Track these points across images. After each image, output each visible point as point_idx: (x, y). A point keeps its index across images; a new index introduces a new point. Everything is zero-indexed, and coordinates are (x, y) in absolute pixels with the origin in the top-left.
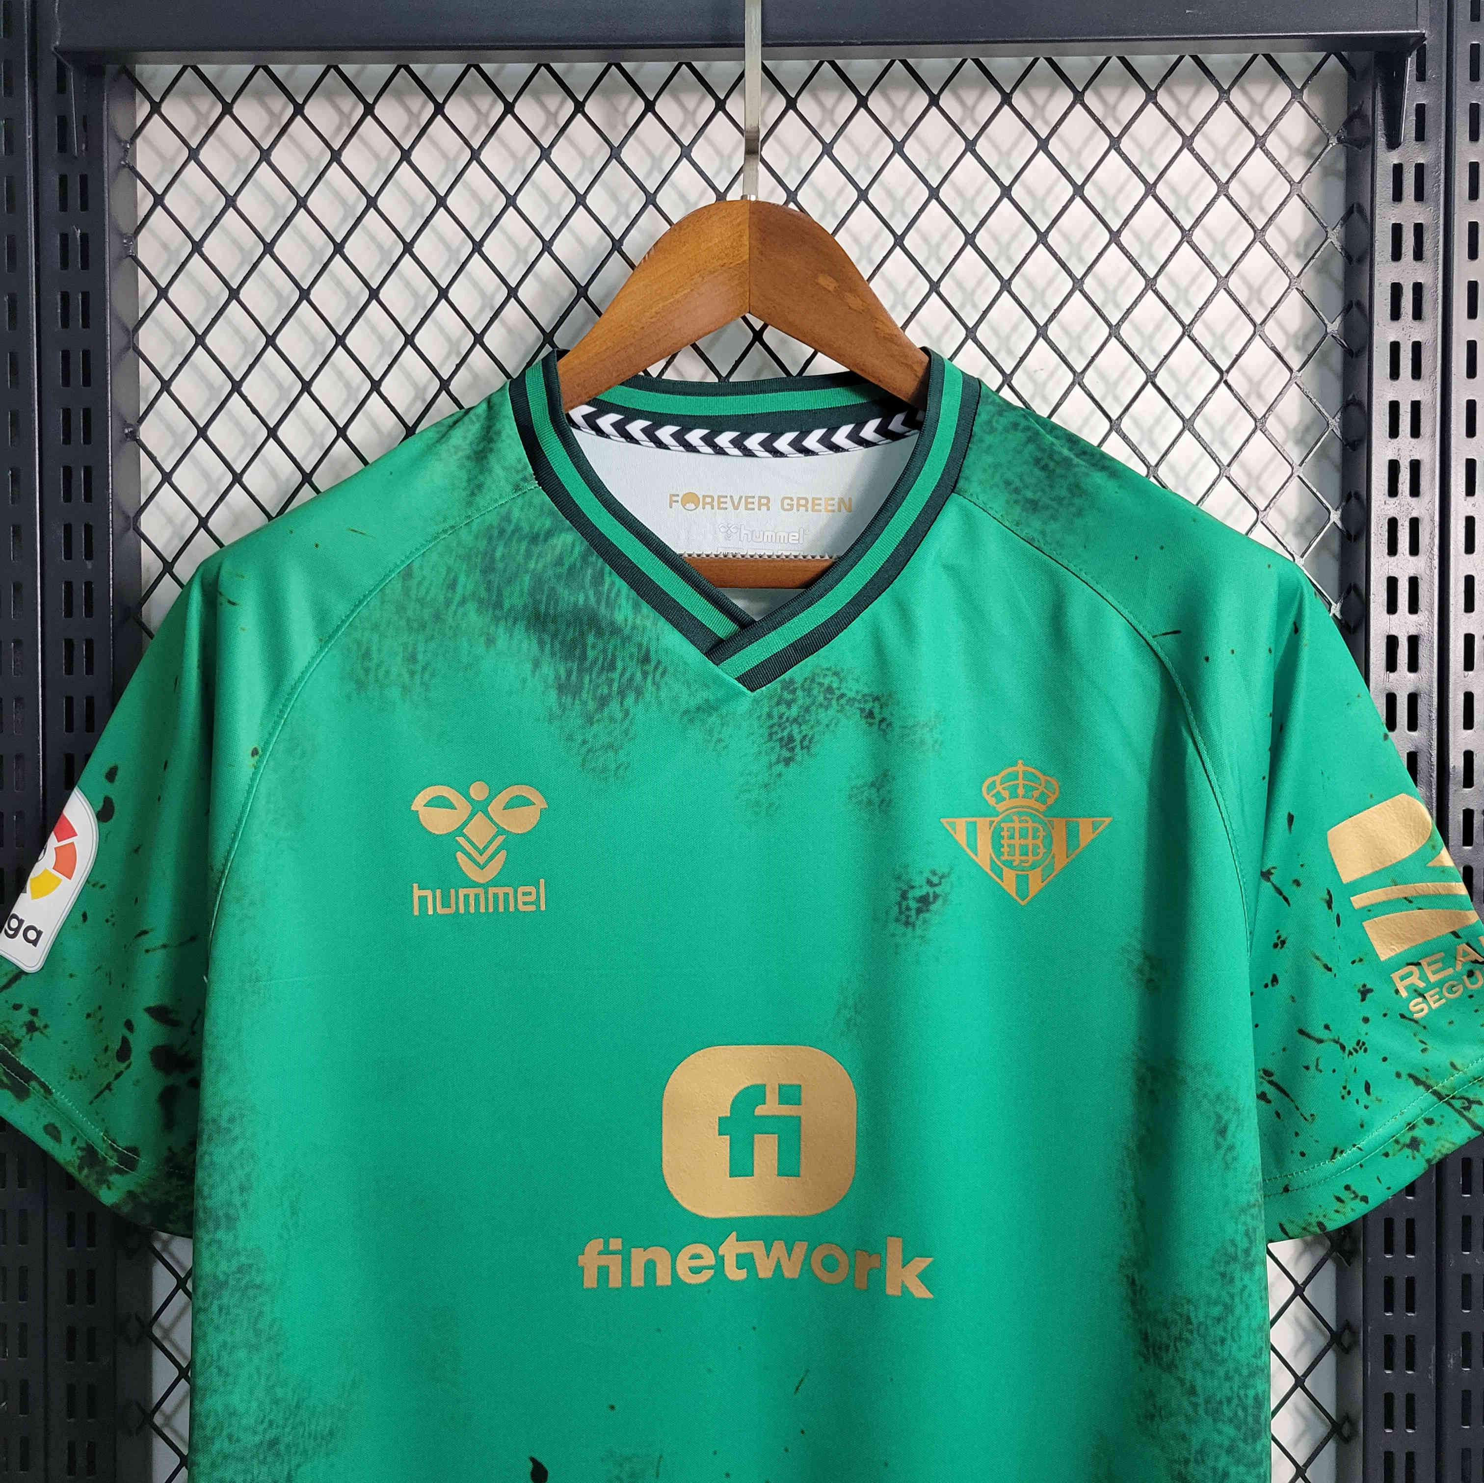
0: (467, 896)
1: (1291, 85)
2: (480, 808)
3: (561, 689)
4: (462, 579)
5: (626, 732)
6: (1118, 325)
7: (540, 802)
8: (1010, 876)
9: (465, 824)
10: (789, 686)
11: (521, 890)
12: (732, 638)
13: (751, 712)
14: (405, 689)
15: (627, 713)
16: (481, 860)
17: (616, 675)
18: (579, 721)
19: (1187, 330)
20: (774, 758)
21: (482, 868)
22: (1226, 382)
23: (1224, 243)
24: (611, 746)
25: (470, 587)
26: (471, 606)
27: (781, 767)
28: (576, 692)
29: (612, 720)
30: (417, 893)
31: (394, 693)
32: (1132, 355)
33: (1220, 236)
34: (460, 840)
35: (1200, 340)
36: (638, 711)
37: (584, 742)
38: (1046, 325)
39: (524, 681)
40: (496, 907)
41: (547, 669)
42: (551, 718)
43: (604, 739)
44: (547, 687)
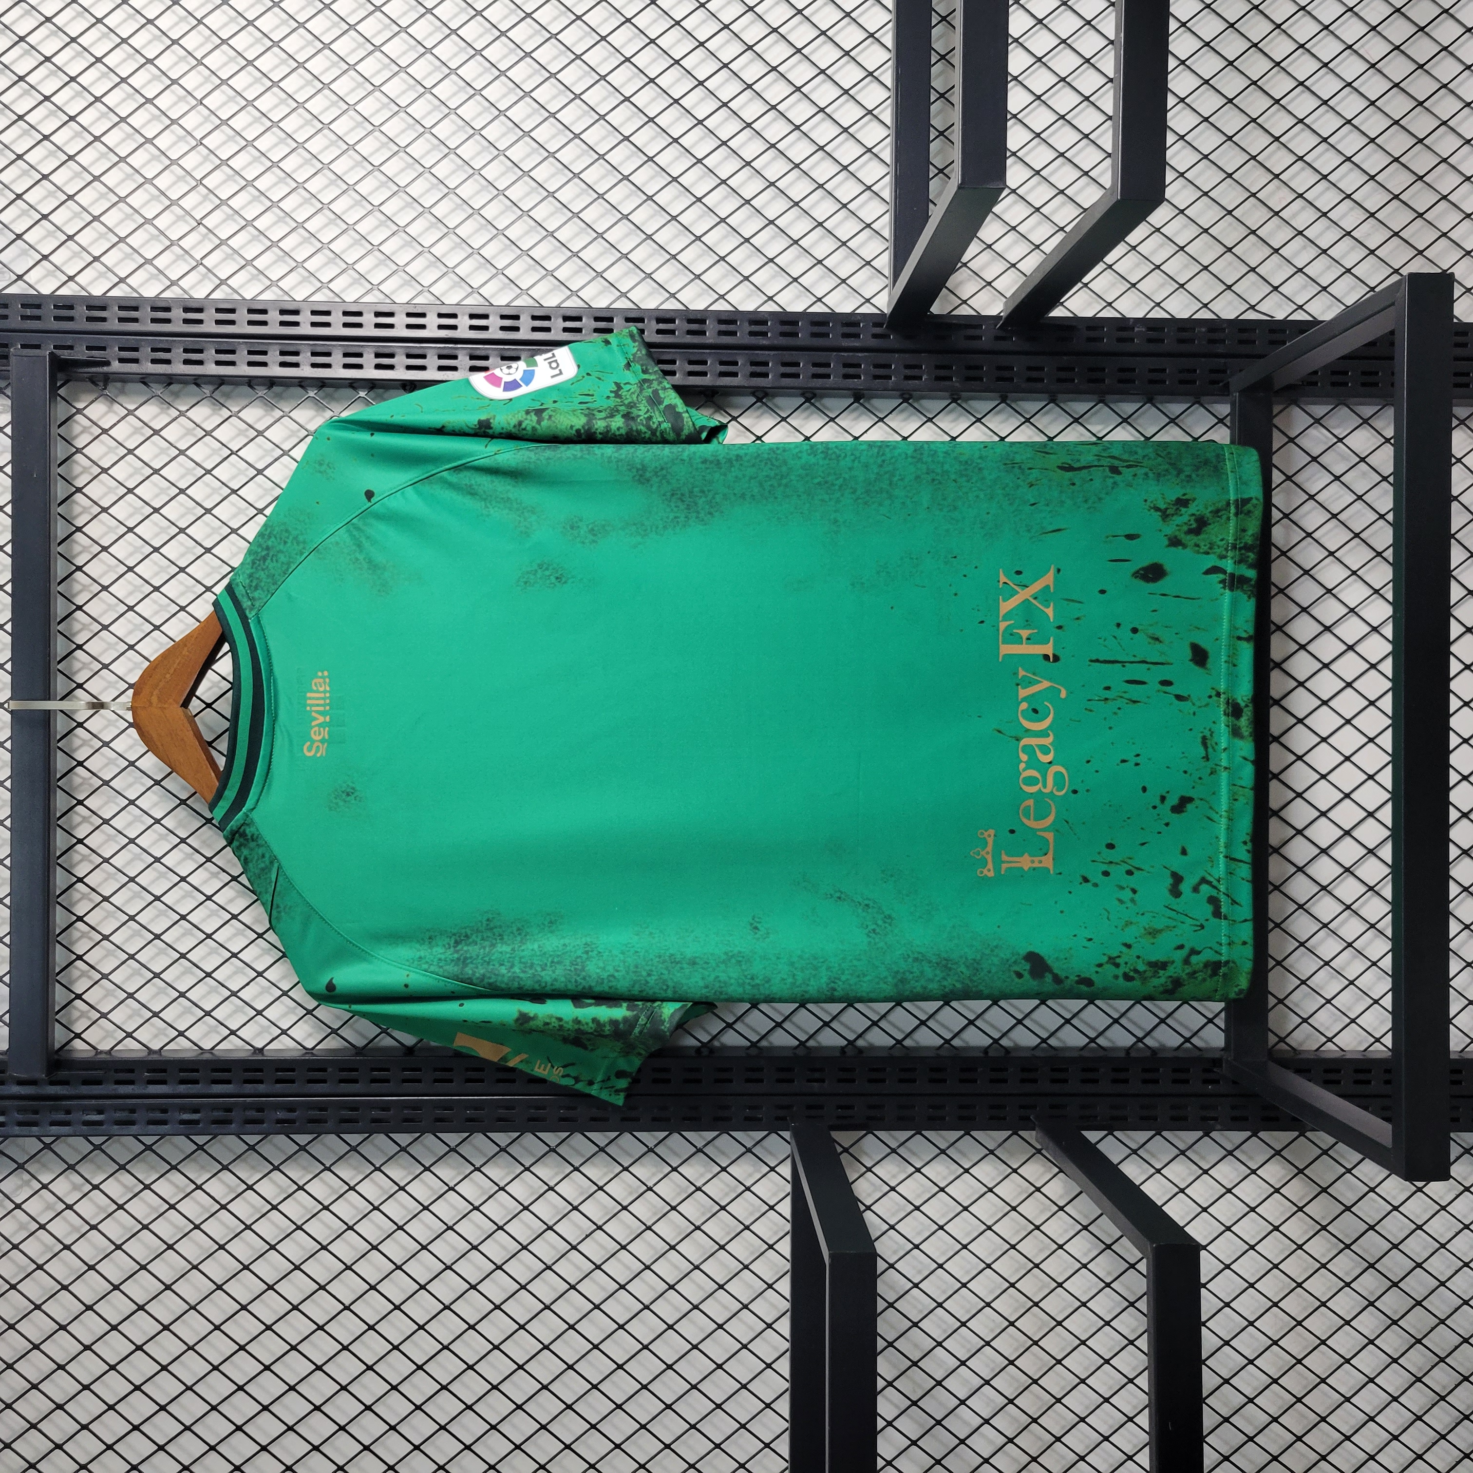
1: (74, 415)
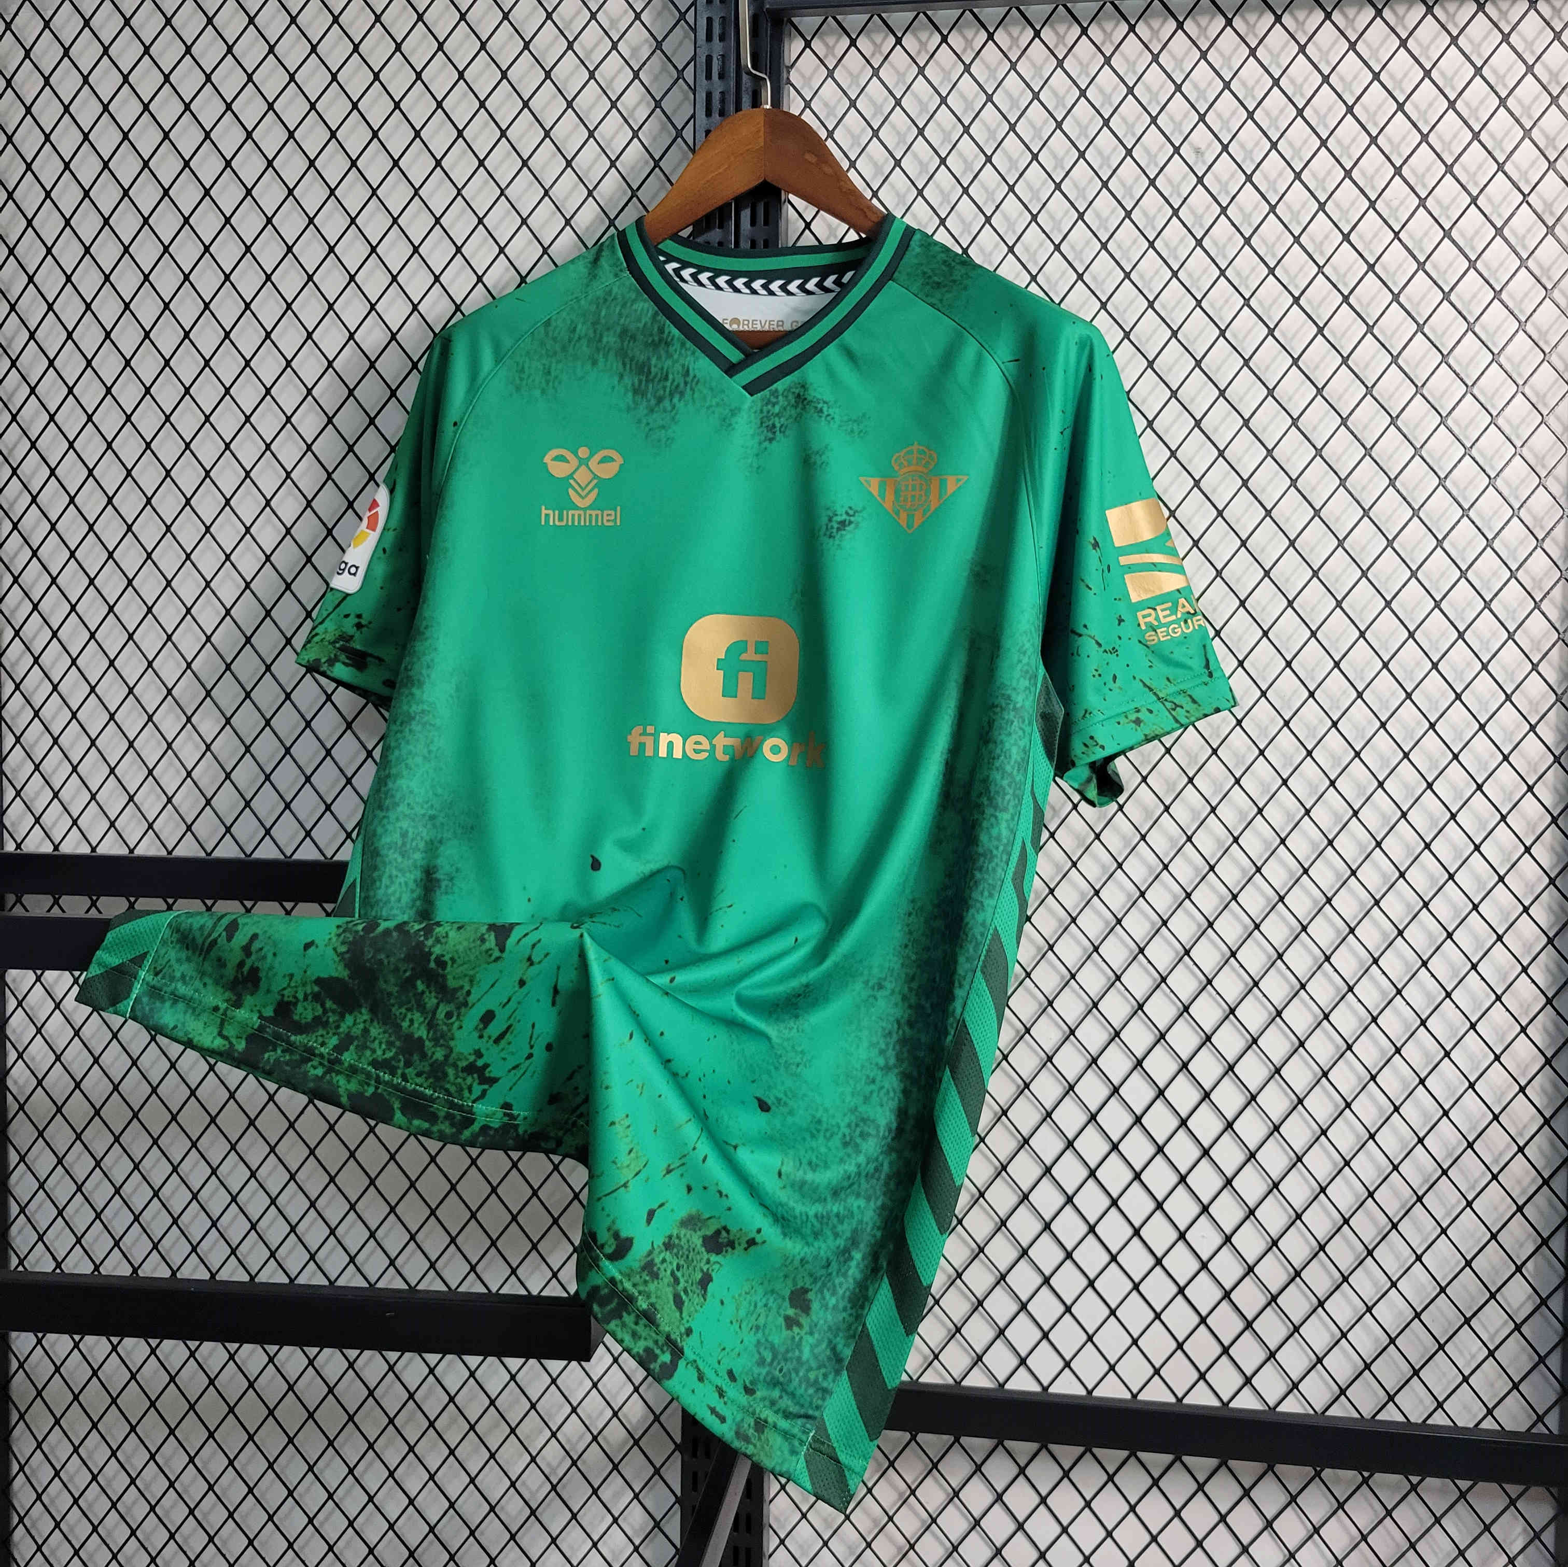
0: (573, 515)
2: (584, 462)
3: (636, 391)
4: (579, 327)
5: (673, 419)
6: (1452, 165)
7: (620, 460)
8: (903, 515)
9: (574, 472)
10: (775, 393)
11: (605, 513)
12: (740, 363)
13: (751, 407)
14: (543, 392)
15: (674, 407)
16: (583, 494)
17: (668, 384)
18: (645, 412)
19: (1501, 167)
20: (763, 438)
21: (583, 498)
22: (1528, 203)
23: (1529, 108)
24: (663, 427)
25: (584, 332)
26: (584, 342)
27: (766, 444)
28: (644, 394)
29: (665, 411)
30: (544, 512)
31: (537, 393)
32: (1462, 185)
33: (1527, 102)
34: (572, 481)
35: (1509, 173)
36: (680, 405)
37: (648, 424)
38: (1401, 166)
39: (613, 388)
40: (590, 522)
41: (627, 380)
42: (629, 409)
43: (661, 423)
44: (627, 391)
